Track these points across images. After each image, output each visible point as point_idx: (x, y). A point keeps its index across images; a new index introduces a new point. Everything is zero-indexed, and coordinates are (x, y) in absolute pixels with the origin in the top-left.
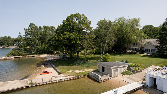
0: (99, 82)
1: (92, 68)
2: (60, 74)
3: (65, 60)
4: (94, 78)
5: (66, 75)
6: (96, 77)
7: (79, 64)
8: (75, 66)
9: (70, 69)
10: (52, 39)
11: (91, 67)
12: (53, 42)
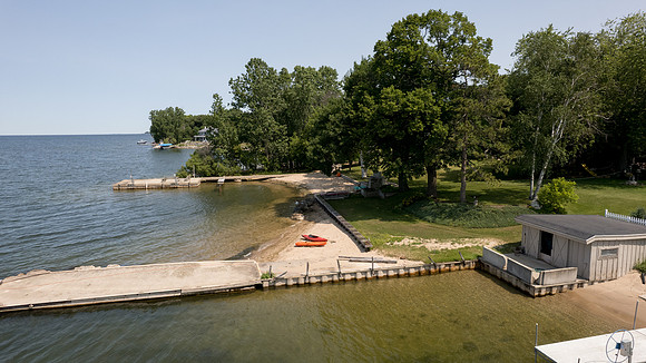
0: (527, 294)
1: (495, 235)
2: (368, 250)
3: (379, 198)
4: (506, 276)
5: (391, 256)
6: (514, 271)
7: (438, 214)
8: (421, 224)
9: (405, 233)
10: (332, 117)
11: (491, 230)
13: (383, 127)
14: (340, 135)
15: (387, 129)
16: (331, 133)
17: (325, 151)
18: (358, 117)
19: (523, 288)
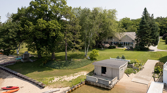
0: (108, 89)
2: (43, 88)
3: (30, 62)
4: (98, 85)
5: (55, 88)
6: (101, 82)
7: (60, 66)
8: (55, 70)
10: (10, 30)
12: (14, 34)
13: (38, 34)
14: (15, 38)
15: (40, 35)
16: (11, 37)
17: (7, 45)
18: (24, 30)
19: (106, 87)
